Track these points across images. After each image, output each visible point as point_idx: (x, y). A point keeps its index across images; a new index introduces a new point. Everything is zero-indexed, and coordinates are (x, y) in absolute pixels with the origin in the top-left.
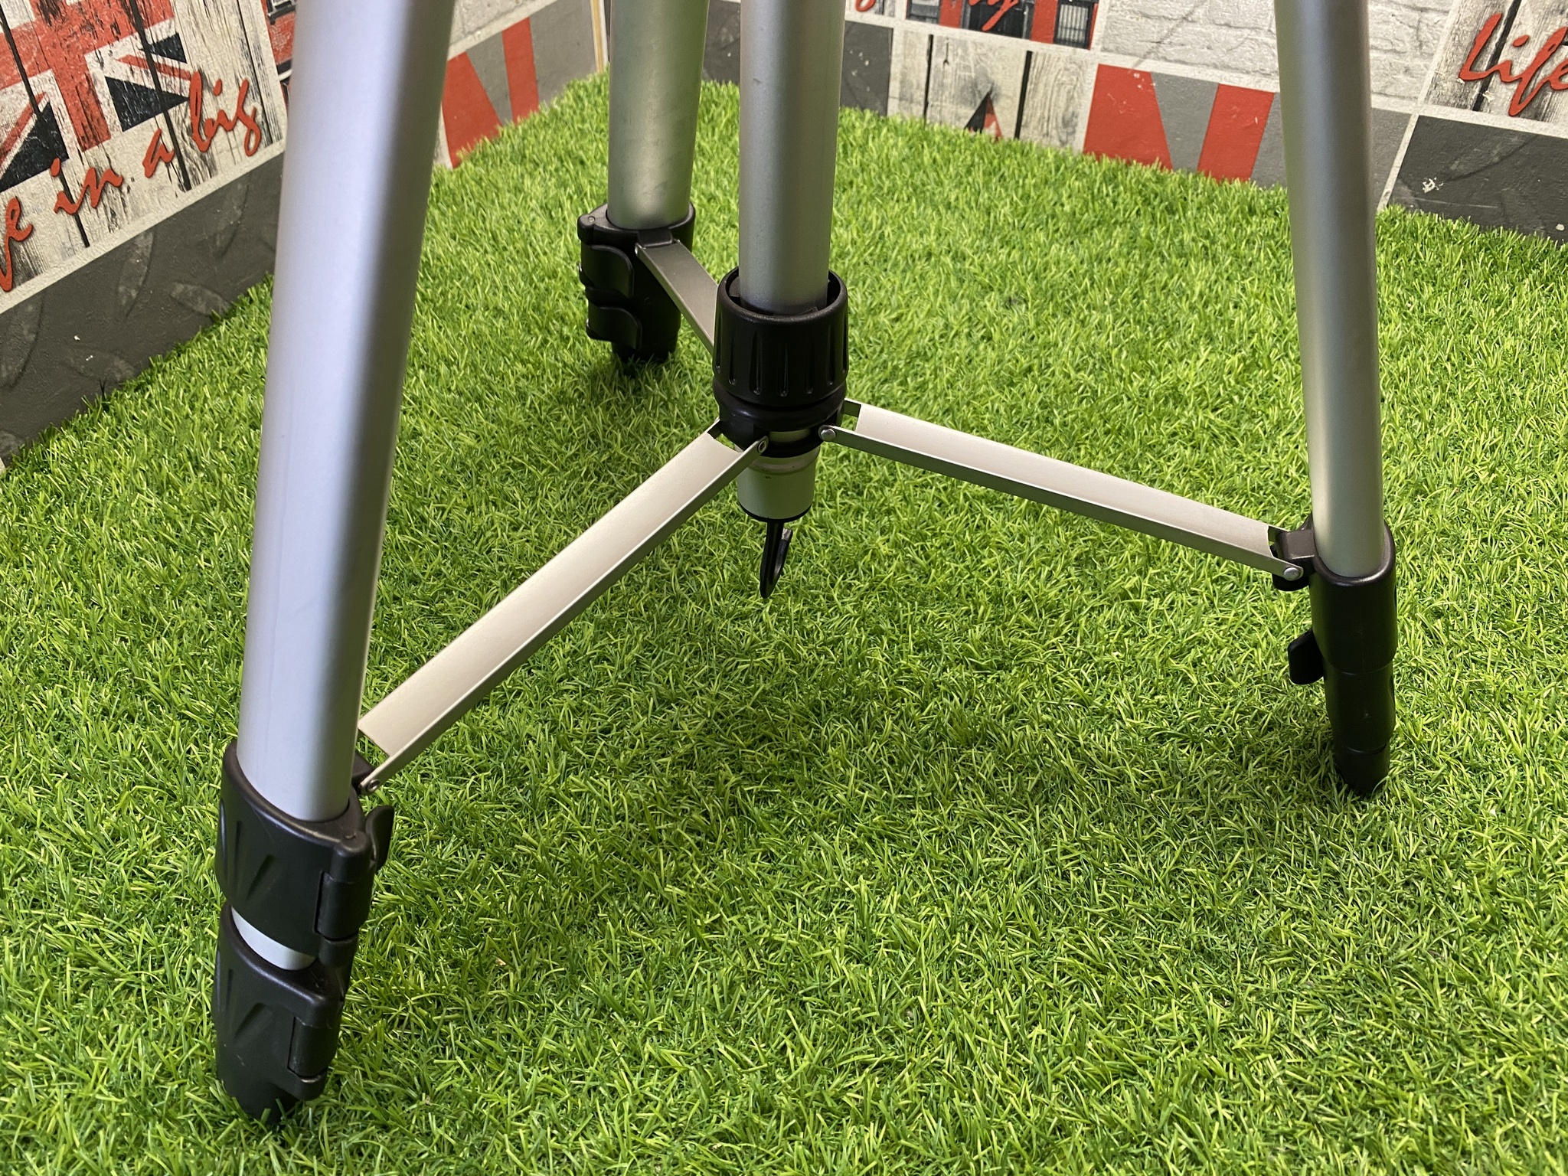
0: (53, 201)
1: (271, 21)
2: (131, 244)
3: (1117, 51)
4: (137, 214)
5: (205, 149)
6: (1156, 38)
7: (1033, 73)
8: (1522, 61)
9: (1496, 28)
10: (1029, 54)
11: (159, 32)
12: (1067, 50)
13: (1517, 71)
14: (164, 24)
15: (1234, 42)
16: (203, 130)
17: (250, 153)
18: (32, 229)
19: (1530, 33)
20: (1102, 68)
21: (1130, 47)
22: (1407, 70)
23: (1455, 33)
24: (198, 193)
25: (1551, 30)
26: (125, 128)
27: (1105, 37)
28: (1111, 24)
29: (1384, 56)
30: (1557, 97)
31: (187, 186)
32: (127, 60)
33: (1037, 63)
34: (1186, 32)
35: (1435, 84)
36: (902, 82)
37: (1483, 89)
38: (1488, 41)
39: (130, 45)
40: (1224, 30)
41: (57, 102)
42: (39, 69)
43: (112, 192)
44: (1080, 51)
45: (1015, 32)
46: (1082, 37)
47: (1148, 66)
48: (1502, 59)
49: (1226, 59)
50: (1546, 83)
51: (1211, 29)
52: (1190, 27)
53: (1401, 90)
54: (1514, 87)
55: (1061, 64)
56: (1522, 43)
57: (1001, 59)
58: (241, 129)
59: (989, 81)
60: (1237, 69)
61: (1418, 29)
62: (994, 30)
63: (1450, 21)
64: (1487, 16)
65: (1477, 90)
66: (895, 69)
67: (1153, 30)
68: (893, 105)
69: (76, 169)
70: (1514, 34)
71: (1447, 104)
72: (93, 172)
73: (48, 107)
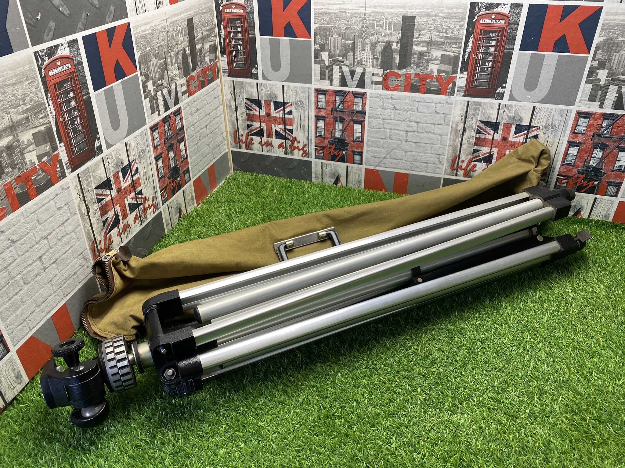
0: (117, 234)
1: (159, 181)
2: (130, 240)
3: (369, 165)
4: (132, 233)
5: (145, 214)
6: (378, 162)
7: (349, 171)
8: (464, 165)
9: (456, 158)
10: (347, 166)
11: (138, 190)
12: (357, 165)
13: (463, 167)
14: (139, 188)
15: (397, 163)
16: (145, 210)
17: (154, 213)
18: (113, 241)
19: (464, 159)
20: (366, 169)
21: (372, 164)
22: (439, 168)
23: (447, 160)
24: (144, 225)
25: (469, 159)
26: (131, 213)
27: (366, 162)
28: (367, 159)
29: (433, 165)
30: (473, 173)
31: (141, 224)
32: (132, 198)
33: (349, 168)
34: (385, 160)
35: (446, 170)
36: (315, 174)
37: (457, 171)
38: (455, 161)
39: (133, 195)
40: (394, 160)
41: (119, 211)
42: (116, 205)
43: (128, 229)
44: (360, 166)
45: (343, 161)
46: (360, 162)
47: (377, 168)
48: (459, 165)
49: (396, 166)
50: (470, 170)
51: (391, 160)
52: (386, 159)
53: (438, 172)
54: (463, 171)
55: (356, 168)
56: (463, 161)
57: (340, 168)
58: (152, 208)
59: (338, 173)
60: (399, 169)
61: (439, 159)
62: (338, 161)
63: (446, 157)
64: (454, 156)
65: (455, 172)
66: (313, 170)
67: (377, 160)
68: (313, 179)
69: (121, 226)
70: (461, 160)
71: (449, 175)
72: (124, 225)
73: (118, 213)
